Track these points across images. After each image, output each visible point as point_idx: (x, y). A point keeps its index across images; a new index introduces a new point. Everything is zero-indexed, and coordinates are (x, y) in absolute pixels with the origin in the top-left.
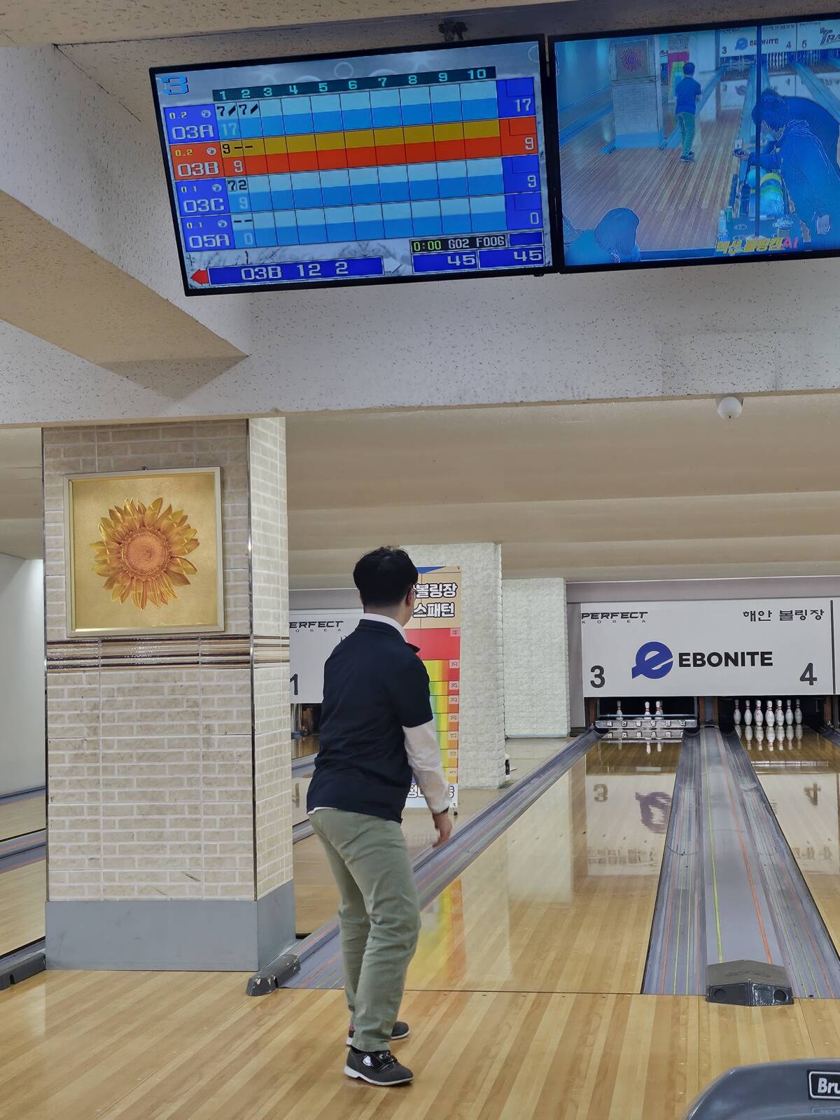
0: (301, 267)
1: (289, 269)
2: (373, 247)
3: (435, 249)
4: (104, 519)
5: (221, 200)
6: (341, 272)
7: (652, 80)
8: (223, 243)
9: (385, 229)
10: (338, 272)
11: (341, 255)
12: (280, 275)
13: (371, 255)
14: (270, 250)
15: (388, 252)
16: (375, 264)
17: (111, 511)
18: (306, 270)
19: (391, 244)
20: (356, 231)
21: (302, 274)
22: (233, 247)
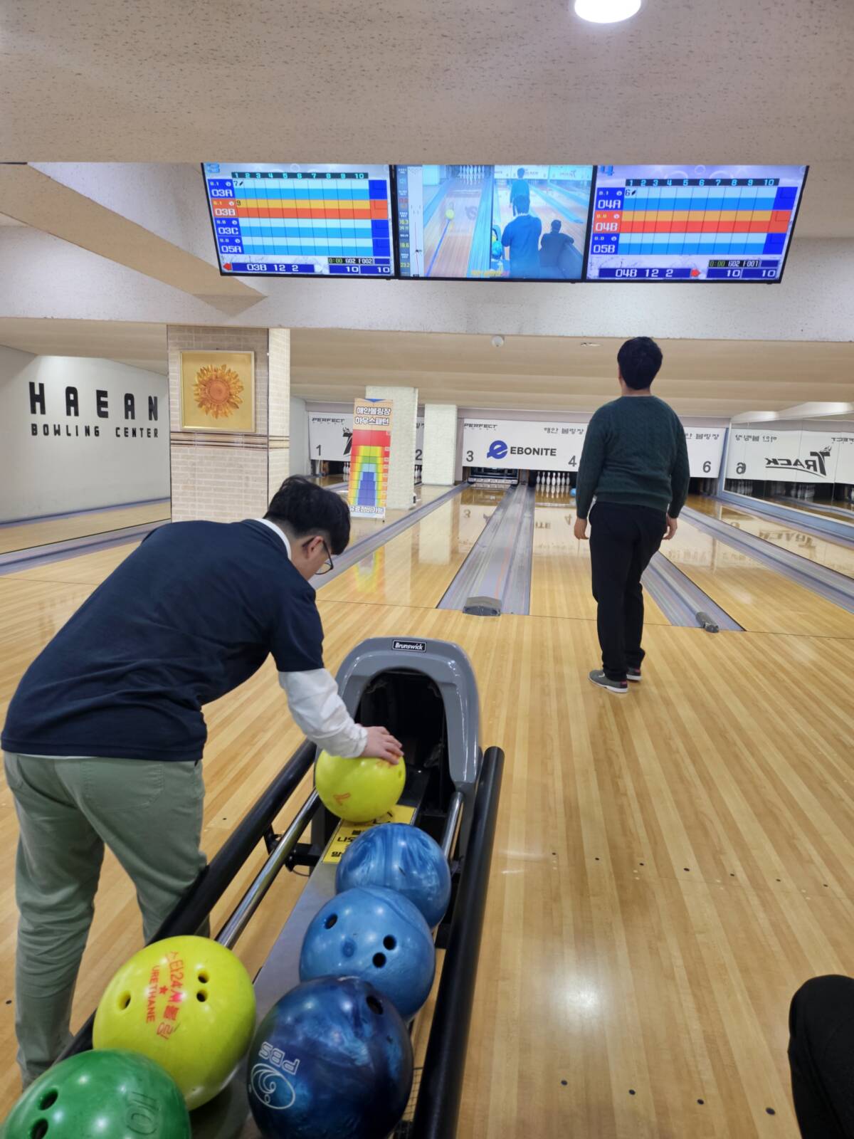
0: (276, 266)
1: (270, 266)
2: (310, 259)
3: (340, 263)
4: (198, 373)
5: (237, 229)
6: (295, 271)
8: (238, 250)
9: (315, 251)
10: (293, 270)
11: (295, 261)
12: (266, 269)
13: (309, 263)
14: (261, 256)
15: (317, 262)
16: (311, 267)
17: (201, 370)
18: (279, 268)
19: (318, 258)
20: (302, 250)
21: (276, 269)
22: (243, 253)
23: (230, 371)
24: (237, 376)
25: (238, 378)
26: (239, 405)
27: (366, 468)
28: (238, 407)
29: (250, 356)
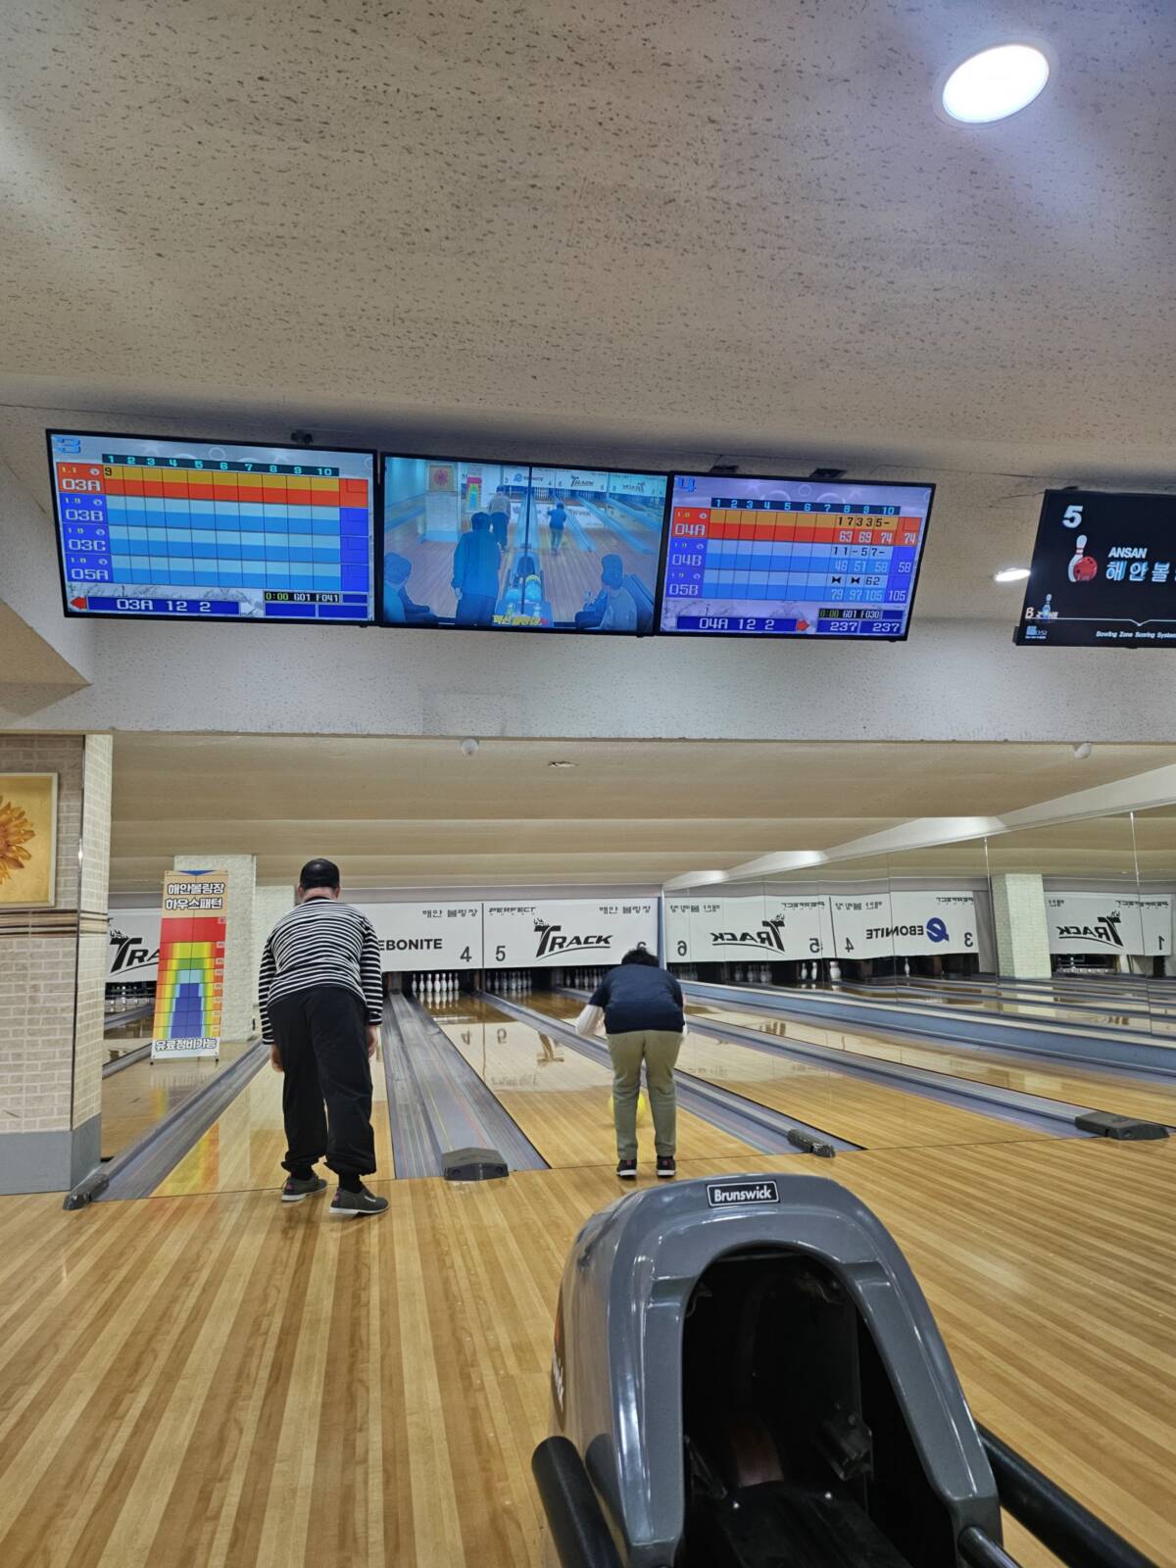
0: (170, 603)
1: (160, 604)
2: (233, 594)
3: (283, 600)
5: (103, 543)
6: (204, 611)
7: (455, 494)
8: (102, 577)
9: (244, 580)
10: (201, 609)
11: (206, 596)
12: (151, 608)
13: (231, 599)
14: (144, 587)
15: (245, 598)
16: (234, 606)
18: (175, 606)
19: (247, 592)
20: (218, 579)
21: (171, 608)
22: (111, 581)
23: (9, 805)
24: (23, 813)
25: (24, 817)
26: (24, 862)
27: (186, 978)
28: (21, 866)
29: (49, 781)
